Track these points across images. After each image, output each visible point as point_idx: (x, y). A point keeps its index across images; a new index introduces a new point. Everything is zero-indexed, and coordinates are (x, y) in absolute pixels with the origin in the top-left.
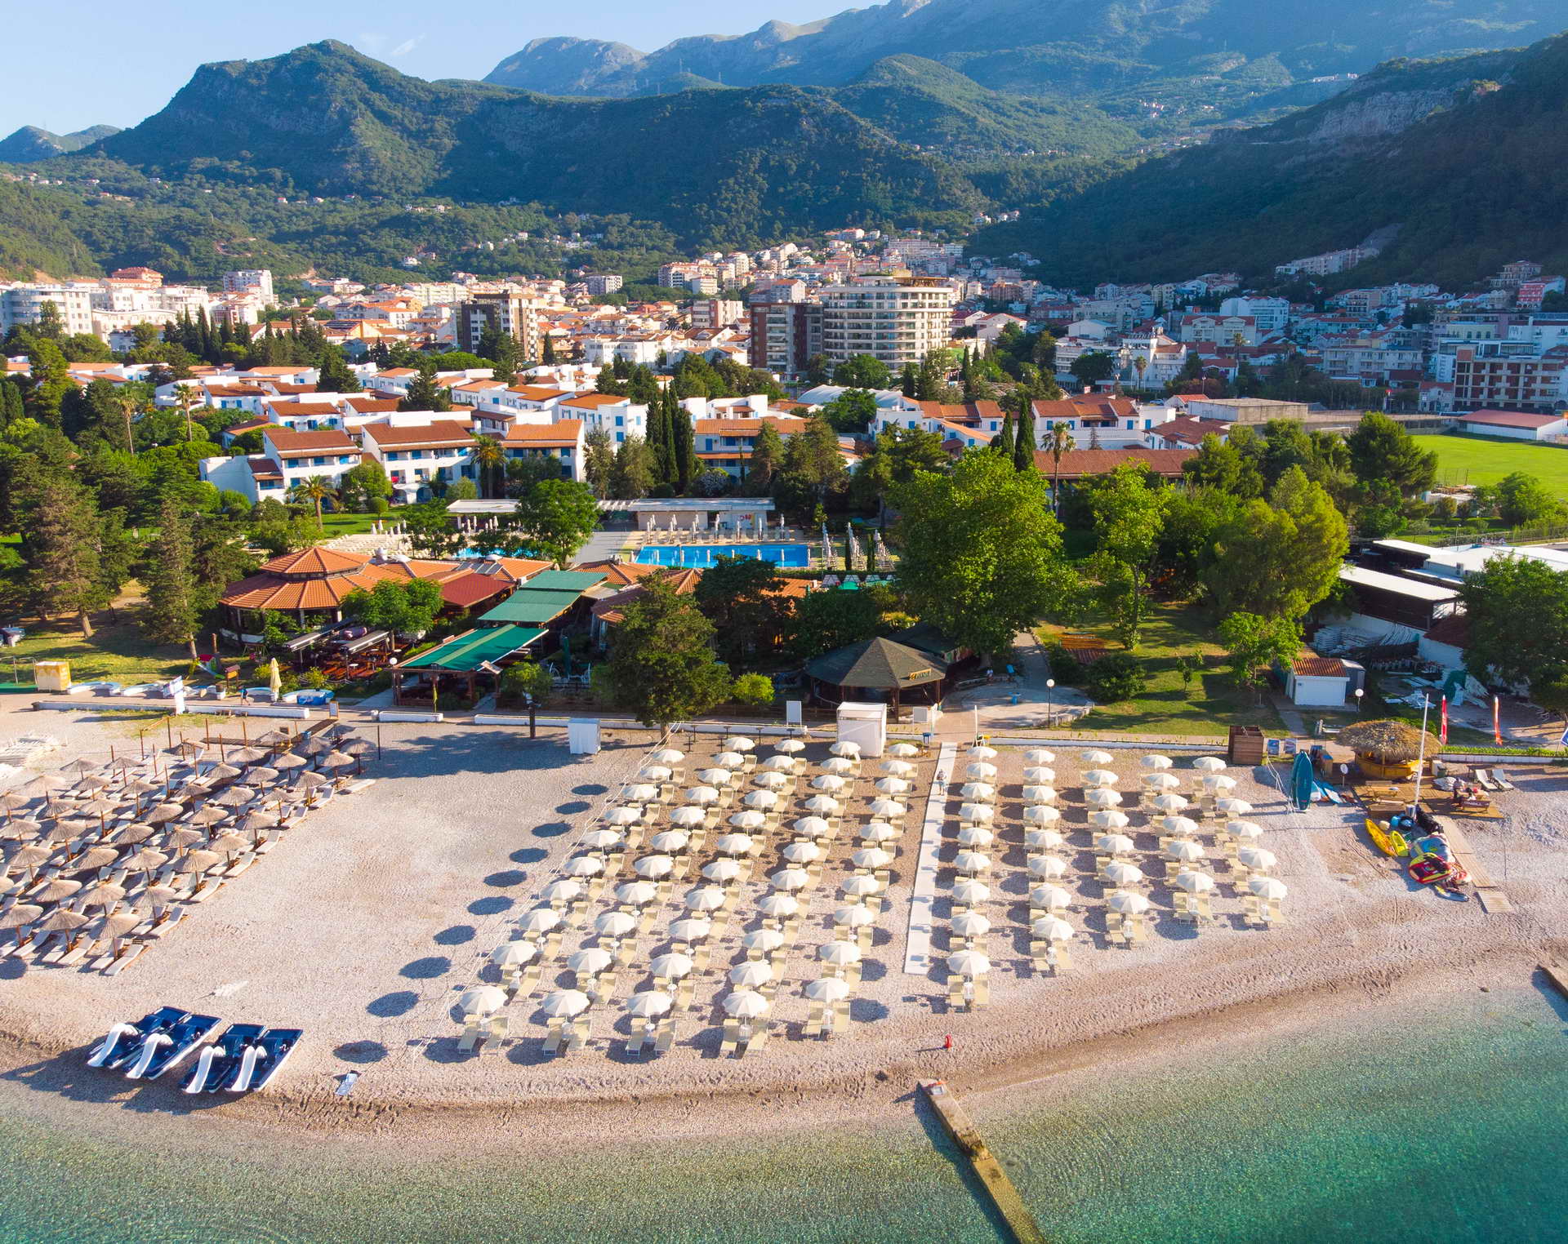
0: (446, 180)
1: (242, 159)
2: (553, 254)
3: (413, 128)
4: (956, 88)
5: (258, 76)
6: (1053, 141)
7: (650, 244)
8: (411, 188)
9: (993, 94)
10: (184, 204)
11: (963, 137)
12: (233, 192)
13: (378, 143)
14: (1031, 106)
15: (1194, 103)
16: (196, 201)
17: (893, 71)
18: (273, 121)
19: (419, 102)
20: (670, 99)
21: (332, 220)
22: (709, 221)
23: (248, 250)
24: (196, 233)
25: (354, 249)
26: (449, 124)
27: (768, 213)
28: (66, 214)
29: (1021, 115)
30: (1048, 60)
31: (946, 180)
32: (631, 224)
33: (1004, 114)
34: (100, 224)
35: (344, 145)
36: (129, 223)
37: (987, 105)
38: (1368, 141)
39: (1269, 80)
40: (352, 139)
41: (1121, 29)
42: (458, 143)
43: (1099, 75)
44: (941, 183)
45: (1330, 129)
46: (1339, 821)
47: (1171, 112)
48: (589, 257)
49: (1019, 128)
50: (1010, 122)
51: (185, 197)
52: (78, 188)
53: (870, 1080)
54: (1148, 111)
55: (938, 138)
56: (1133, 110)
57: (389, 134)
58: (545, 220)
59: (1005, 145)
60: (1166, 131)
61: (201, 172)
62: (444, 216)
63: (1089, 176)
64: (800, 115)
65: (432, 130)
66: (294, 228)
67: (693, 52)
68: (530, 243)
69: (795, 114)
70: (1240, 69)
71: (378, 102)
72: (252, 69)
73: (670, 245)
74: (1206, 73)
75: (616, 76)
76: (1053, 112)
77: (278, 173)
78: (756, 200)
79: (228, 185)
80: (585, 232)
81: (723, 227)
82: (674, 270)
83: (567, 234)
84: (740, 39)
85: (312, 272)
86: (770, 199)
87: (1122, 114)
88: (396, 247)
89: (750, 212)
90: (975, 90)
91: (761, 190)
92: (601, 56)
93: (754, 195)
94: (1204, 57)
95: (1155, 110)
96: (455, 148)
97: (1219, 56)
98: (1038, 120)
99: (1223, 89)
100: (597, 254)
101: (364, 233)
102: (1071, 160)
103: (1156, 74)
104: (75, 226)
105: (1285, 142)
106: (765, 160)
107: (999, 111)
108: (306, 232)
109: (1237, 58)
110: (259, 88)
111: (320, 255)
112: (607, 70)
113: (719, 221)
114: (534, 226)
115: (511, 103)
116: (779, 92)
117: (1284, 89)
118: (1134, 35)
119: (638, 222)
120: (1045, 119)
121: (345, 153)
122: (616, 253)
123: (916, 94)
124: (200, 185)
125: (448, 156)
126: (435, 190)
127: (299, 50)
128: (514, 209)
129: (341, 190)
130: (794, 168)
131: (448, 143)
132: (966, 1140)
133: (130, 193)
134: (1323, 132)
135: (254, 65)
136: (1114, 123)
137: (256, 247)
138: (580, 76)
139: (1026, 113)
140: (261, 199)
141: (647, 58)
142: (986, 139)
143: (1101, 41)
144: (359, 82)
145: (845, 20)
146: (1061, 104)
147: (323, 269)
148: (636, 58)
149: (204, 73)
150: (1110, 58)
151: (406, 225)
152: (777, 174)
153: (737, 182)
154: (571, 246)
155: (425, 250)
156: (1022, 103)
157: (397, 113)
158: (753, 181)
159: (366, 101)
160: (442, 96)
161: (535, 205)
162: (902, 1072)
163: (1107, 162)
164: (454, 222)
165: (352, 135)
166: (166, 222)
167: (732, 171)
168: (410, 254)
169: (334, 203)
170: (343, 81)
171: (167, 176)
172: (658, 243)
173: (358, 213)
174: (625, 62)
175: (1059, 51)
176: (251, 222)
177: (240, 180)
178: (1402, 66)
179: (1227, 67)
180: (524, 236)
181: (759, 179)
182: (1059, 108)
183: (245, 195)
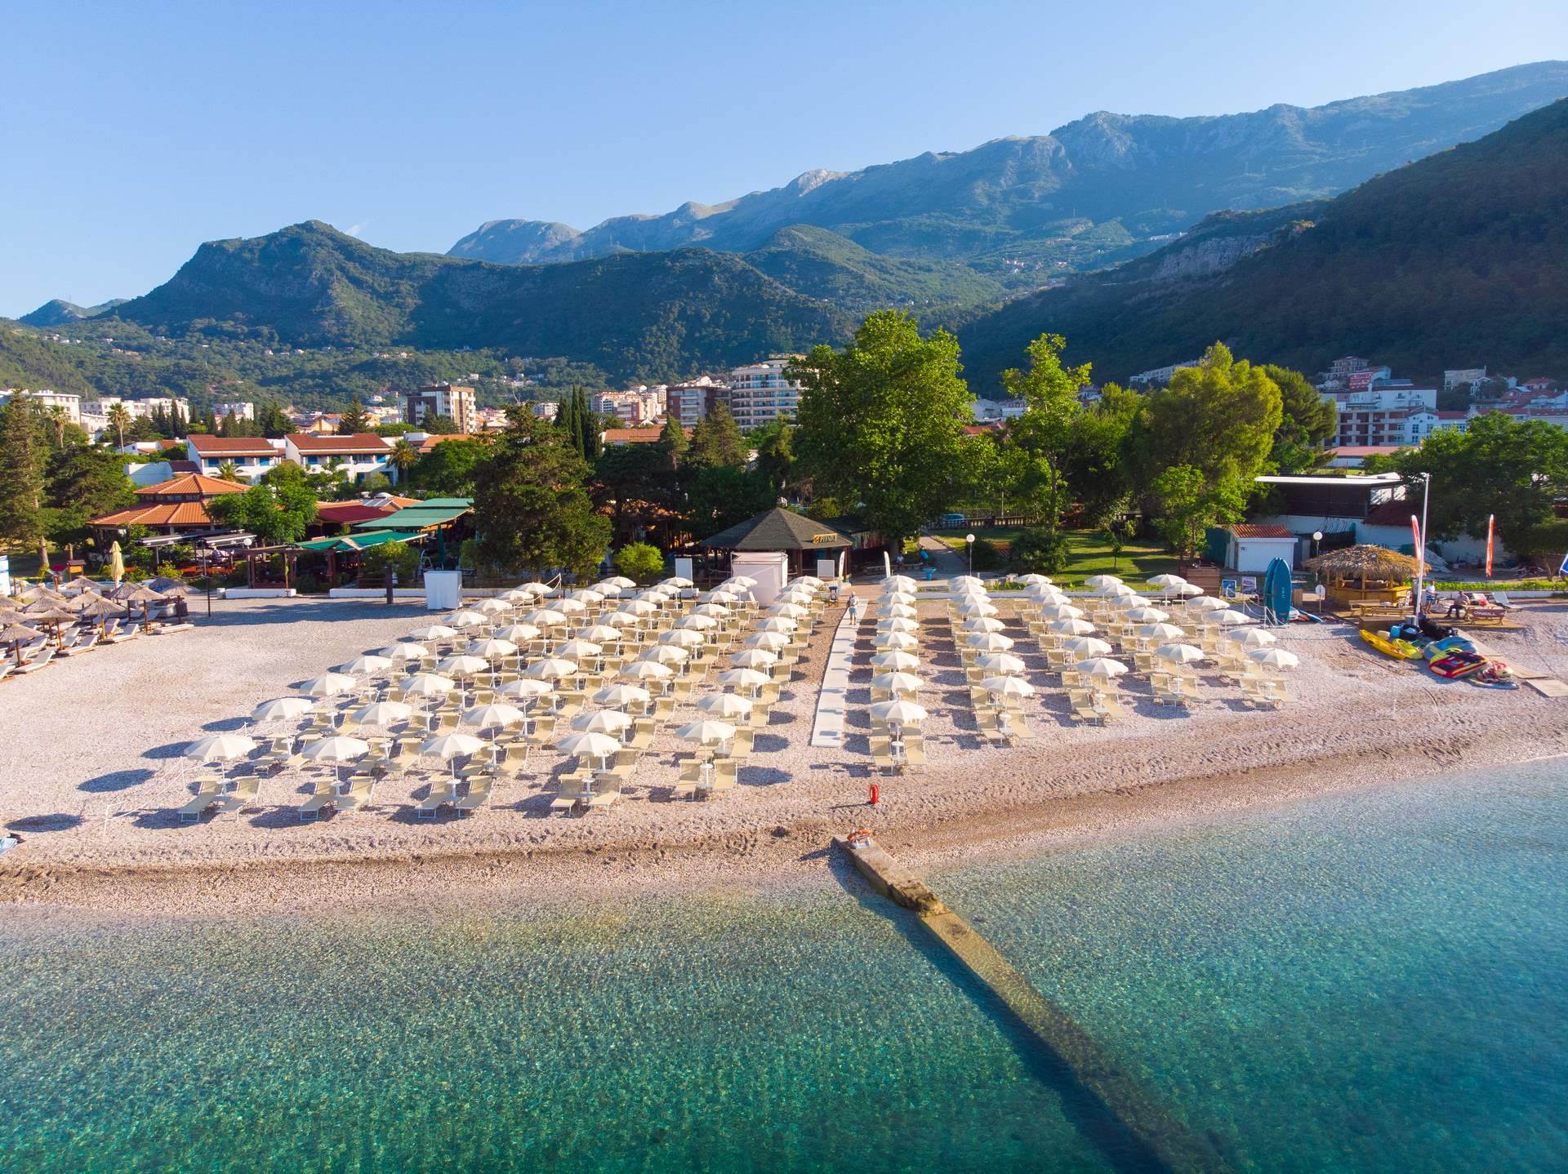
0: (409, 333)
1: (235, 319)
2: (500, 391)
3: (382, 291)
4: (846, 252)
5: (251, 251)
6: (930, 293)
7: (584, 382)
8: (378, 340)
9: (878, 257)
10: (184, 356)
11: (853, 291)
12: (226, 347)
13: (351, 304)
14: (910, 265)
15: (1049, 259)
16: (195, 354)
17: (791, 238)
18: (262, 287)
19: (387, 269)
20: (601, 262)
21: (309, 367)
22: (635, 362)
23: (236, 390)
24: (192, 377)
25: (328, 390)
26: (412, 286)
27: (686, 354)
28: (81, 364)
29: (902, 273)
30: (923, 228)
31: (839, 324)
32: (568, 365)
33: (887, 272)
34: (109, 371)
35: (322, 306)
36: (134, 371)
37: (873, 266)
38: (1203, 278)
39: (1113, 240)
40: (329, 300)
41: (985, 202)
42: (420, 302)
43: (968, 239)
44: (835, 326)
45: (1169, 269)
46: (1328, 635)
47: (1030, 268)
48: (532, 392)
49: (900, 283)
50: (892, 279)
51: (186, 351)
52: (94, 344)
53: (764, 838)
54: (1011, 267)
55: (832, 292)
56: (998, 267)
57: (361, 297)
58: (494, 363)
59: (889, 298)
60: (1026, 284)
61: (200, 330)
62: (406, 361)
63: (962, 317)
64: (712, 272)
65: (397, 291)
66: (277, 374)
67: (620, 228)
68: (480, 382)
69: (709, 271)
70: (1088, 232)
71: (352, 270)
72: (246, 246)
73: (601, 382)
74: (1059, 236)
75: (556, 250)
76: (929, 270)
77: (265, 330)
78: (675, 344)
79: (222, 341)
80: (528, 373)
81: (648, 367)
82: (604, 399)
83: (513, 375)
84: (662, 218)
85: (291, 408)
86: (687, 343)
87: (988, 271)
88: (365, 387)
89: (670, 354)
90: (862, 253)
91: (680, 336)
92: (543, 234)
93: (674, 339)
94: (1056, 223)
95: (1017, 267)
96: (418, 307)
97: (1069, 222)
98: (916, 277)
99: (1074, 248)
100: (538, 389)
101: (337, 376)
102: (946, 307)
103: (1015, 239)
104: (88, 374)
105: (1131, 283)
106: (682, 312)
107: (883, 270)
108: (288, 376)
109: (1085, 223)
110: (252, 261)
111: (298, 395)
112: (548, 245)
113: (644, 362)
114: (482, 367)
115: (466, 269)
116: (695, 253)
117: (1126, 247)
118: (997, 205)
119: (574, 364)
120: (922, 276)
121: (323, 312)
122: (555, 390)
123: (811, 256)
124: (199, 341)
125: (411, 313)
126: (398, 342)
127: (286, 229)
128: (467, 355)
129: (318, 343)
130: (708, 316)
131: (412, 302)
132: (908, 893)
133: (139, 349)
134: (1163, 273)
135: (249, 241)
136: (981, 277)
137: (243, 387)
138: (525, 251)
139: (906, 271)
140: (250, 352)
141: (582, 235)
142: (873, 293)
143: (968, 212)
144: (336, 254)
145: (751, 200)
146: (936, 263)
147: (300, 407)
148: (573, 236)
149: (205, 249)
150: (976, 225)
151: (372, 369)
152: (694, 322)
153: (659, 329)
154: (516, 384)
155: (389, 390)
156: (902, 263)
157: (369, 279)
158: (673, 328)
159: (342, 269)
160: (407, 264)
161: (485, 351)
162: (811, 829)
163: (977, 307)
164: (414, 367)
165: (329, 297)
166: (168, 369)
167: (655, 320)
168: (377, 393)
169: (313, 354)
170: (323, 253)
171: (171, 335)
172: (592, 381)
173: (333, 360)
174: (564, 239)
175: (933, 220)
176: (241, 370)
177: (232, 336)
178: (1228, 217)
179: (1076, 231)
180: (476, 377)
181: (678, 325)
182: (934, 267)
183: (237, 348)
